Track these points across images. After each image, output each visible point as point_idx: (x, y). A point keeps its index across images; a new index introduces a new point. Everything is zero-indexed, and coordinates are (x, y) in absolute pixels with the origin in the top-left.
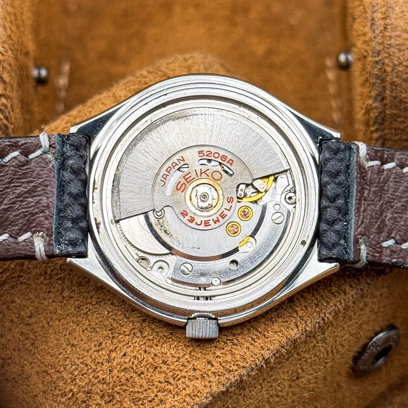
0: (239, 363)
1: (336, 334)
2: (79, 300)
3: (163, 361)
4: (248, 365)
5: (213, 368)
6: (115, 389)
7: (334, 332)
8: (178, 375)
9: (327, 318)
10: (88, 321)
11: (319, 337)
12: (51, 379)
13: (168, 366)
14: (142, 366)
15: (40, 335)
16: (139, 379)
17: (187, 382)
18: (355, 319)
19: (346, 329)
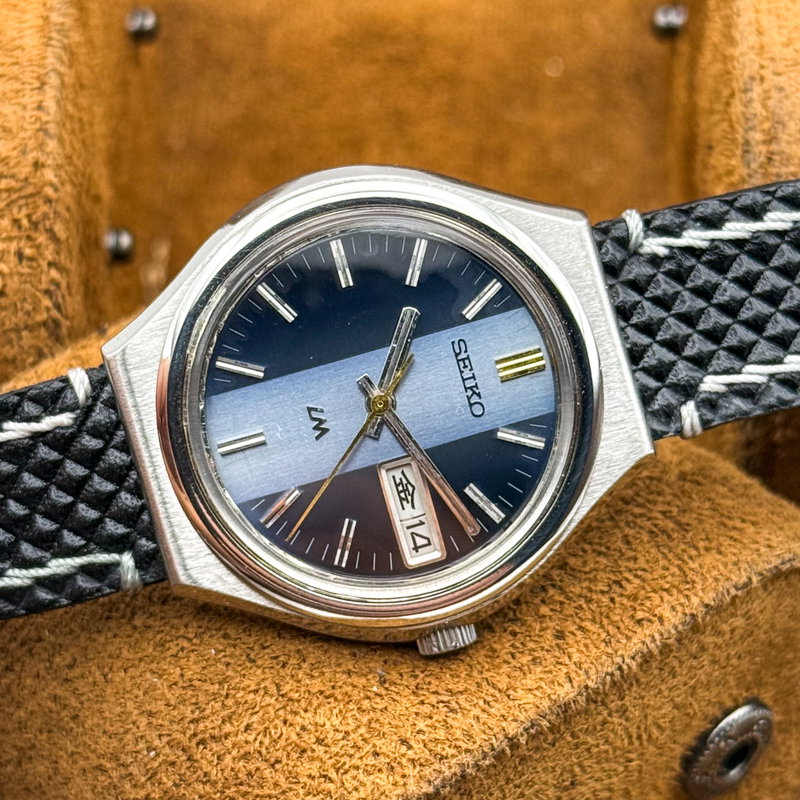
0: (459, 743)
1: (645, 700)
2: (163, 631)
3: (318, 739)
4: (476, 746)
5: (410, 752)
6: (227, 791)
7: (642, 698)
8: (345, 763)
9: (628, 665)
10: (178, 669)
11: (613, 705)
12: (109, 781)
13: (327, 748)
14: (277, 747)
15: (89, 700)
16: (271, 772)
17: (361, 776)
18: (682, 675)
19: (666, 693)
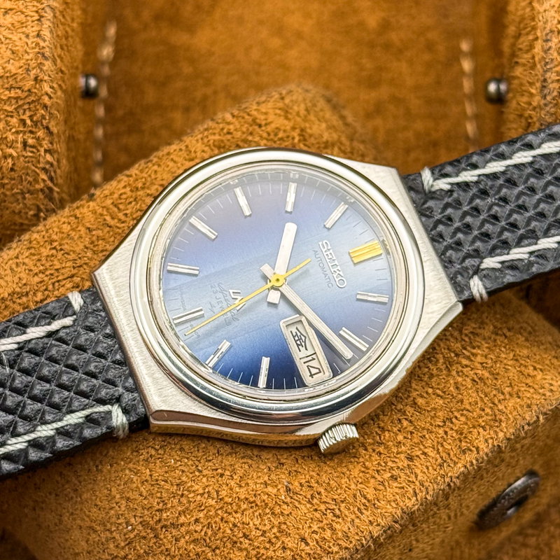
3: (245, 534)
4: (351, 545)
5: (307, 548)
10: (148, 470)
13: (251, 542)
16: (212, 555)
